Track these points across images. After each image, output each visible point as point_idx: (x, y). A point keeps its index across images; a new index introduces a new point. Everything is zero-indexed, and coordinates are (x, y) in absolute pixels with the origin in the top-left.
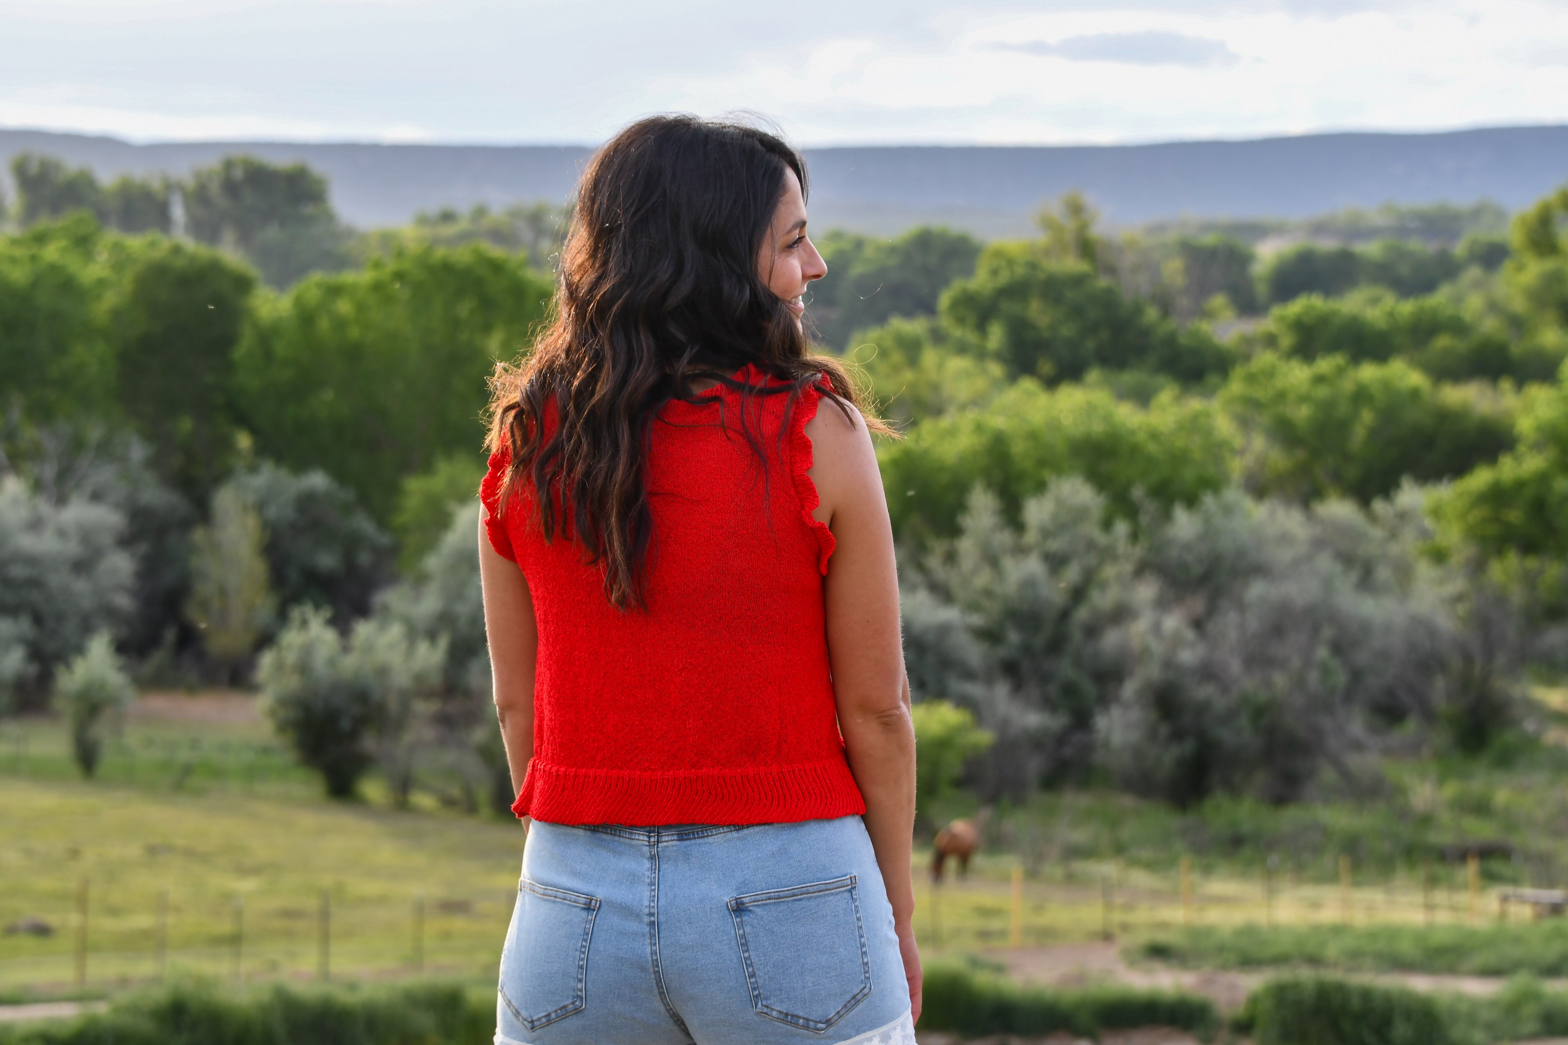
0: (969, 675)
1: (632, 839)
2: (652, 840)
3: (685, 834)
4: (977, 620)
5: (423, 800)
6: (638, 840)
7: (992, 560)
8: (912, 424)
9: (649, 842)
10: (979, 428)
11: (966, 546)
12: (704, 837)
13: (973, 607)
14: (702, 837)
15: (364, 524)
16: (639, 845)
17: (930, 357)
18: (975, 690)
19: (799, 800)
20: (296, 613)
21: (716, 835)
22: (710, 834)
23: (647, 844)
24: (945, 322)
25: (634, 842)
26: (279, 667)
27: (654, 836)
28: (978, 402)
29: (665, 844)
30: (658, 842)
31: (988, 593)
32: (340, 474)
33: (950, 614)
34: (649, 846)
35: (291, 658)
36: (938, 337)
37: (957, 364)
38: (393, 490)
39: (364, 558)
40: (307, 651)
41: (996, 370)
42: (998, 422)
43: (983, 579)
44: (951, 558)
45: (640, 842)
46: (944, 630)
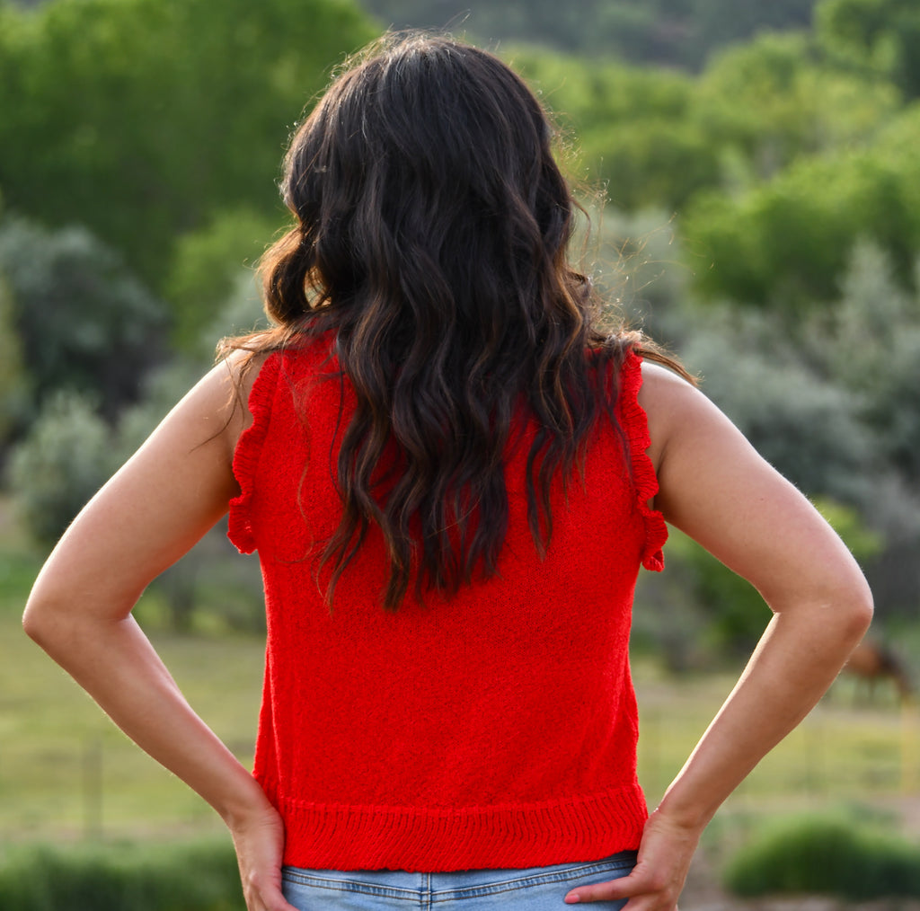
0: (851, 466)
1: (401, 899)
2: (425, 899)
3: (464, 892)
4: (862, 402)
5: (206, 620)
6: (408, 899)
7: (879, 329)
8: (784, 163)
9: (421, 902)
10: (866, 170)
11: (850, 315)
12: (486, 895)
13: (856, 386)
14: (483, 895)
15: (131, 292)
16: (408, 906)
17: (806, 80)
18: (860, 485)
19: (605, 832)
20: (60, 399)
21: (501, 892)
22: (493, 891)
23: (419, 904)
24: (826, 39)
25: (401, 902)
26: (37, 467)
27: (427, 895)
28: (864, 136)
29: (440, 904)
30: (432, 901)
31: (874, 372)
32: (103, 232)
33: (827, 397)
34: (421, 906)
35: (50, 455)
36: (816, 57)
37: (840, 89)
38: (165, 252)
39: (134, 334)
40: (68, 447)
41: (885, 94)
42: (890, 161)
43: (870, 352)
44: (831, 328)
45: (411, 902)
46: (823, 415)
